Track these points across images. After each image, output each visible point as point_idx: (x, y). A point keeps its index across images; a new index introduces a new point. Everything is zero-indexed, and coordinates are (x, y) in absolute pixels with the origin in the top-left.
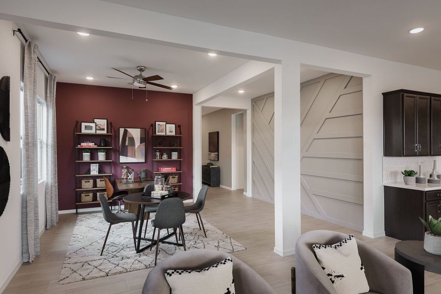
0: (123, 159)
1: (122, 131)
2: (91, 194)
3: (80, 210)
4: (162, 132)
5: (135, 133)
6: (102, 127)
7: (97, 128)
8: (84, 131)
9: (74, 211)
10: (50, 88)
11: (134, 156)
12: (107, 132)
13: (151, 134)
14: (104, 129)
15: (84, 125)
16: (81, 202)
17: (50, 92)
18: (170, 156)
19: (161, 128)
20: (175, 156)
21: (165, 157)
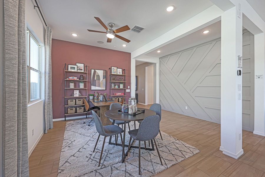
0: (93, 88)
1: (93, 71)
2: (74, 109)
3: (67, 119)
4: (115, 73)
5: (100, 73)
6: (81, 68)
7: (78, 69)
8: (70, 70)
9: (64, 119)
10: (48, 36)
11: (99, 86)
12: (84, 71)
13: (109, 74)
14: (82, 70)
15: (70, 66)
16: (67, 113)
17: (48, 39)
18: (119, 87)
19: (114, 71)
20: (121, 86)
21: (117, 87)
